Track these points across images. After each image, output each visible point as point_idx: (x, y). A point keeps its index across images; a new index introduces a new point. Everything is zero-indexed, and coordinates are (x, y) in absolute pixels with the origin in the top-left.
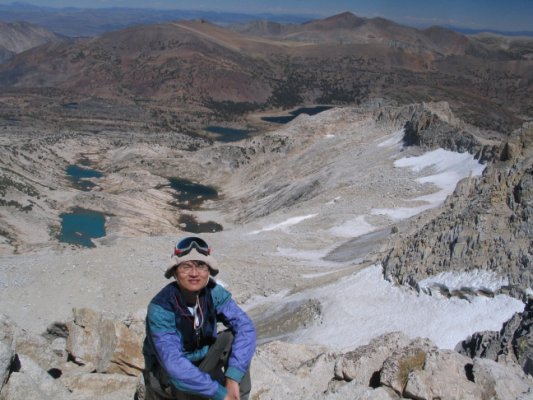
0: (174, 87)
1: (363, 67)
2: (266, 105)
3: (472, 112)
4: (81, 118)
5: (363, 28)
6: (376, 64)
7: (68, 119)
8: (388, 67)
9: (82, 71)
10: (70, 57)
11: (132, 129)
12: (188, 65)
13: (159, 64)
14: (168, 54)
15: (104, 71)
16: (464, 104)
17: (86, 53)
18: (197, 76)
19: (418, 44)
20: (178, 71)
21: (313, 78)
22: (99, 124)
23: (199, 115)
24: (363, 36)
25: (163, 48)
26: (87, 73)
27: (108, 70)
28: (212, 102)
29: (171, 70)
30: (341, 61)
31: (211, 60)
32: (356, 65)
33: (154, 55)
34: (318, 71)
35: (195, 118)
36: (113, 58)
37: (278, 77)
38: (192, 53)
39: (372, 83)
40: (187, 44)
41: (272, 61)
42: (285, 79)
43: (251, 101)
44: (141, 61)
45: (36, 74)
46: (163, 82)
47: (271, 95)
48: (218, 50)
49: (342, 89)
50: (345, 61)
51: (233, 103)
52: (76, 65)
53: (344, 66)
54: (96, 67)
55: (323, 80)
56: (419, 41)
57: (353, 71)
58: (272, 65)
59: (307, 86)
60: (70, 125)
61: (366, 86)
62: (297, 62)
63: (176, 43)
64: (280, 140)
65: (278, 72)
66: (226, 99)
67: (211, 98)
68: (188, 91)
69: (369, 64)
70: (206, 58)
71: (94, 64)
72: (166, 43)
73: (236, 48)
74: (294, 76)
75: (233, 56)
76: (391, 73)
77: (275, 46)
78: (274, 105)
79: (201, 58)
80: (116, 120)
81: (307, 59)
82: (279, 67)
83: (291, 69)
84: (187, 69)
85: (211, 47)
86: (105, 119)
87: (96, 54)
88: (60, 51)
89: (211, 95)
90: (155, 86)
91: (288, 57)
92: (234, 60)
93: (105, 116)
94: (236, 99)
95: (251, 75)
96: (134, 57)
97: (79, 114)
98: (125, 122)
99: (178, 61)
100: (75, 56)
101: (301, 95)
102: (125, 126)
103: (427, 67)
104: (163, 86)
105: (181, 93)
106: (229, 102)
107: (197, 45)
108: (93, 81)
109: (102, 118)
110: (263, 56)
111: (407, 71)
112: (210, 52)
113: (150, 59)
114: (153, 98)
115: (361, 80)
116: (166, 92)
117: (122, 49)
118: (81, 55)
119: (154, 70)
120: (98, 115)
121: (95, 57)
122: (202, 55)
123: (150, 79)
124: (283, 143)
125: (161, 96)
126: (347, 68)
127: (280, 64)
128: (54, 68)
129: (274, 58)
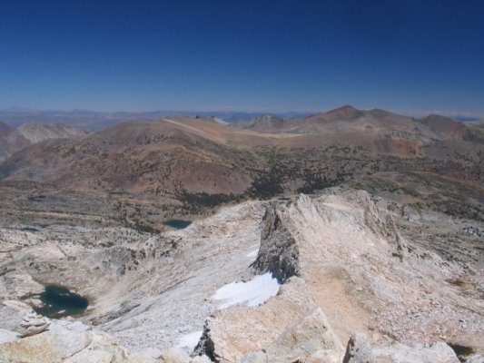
0: (151, 179)
1: (349, 156)
2: (242, 197)
3: (445, 199)
4: (39, 211)
5: (362, 119)
6: (362, 152)
7: (26, 213)
8: (374, 155)
9: (69, 165)
10: (62, 153)
11: (83, 223)
12: (168, 158)
13: (141, 157)
14: (152, 148)
15: (89, 165)
16: (437, 190)
17: (77, 148)
18: (174, 169)
19: (414, 132)
20: (158, 163)
21: (297, 168)
22: (52, 218)
23: (165, 208)
24: (360, 127)
25: (149, 142)
26: (72, 168)
27: (93, 164)
28: (186, 194)
29: (151, 163)
30: (327, 150)
31: (192, 152)
32: (341, 154)
33: (139, 148)
34: (302, 161)
35: (160, 211)
36: (101, 152)
37: (261, 168)
38: (174, 146)
39: (358, 171)
40: (171, 138)
41: (257, 152)
42: (268, 169)
43: (227, 193)
44: (126, 155)
45: (28, 168)
46: (141, 175)
47: (251, 186)
48: (201, 143)
49: (325, 178)
50: (332, 150)
51: (207, 195)
52: (66, 159)
53: (329, 155)
54: (83, 161)
55: (306, 170)
56: (416, 129)
57: (338, 159)
58: (256, 156)
59: (289, 176)
60: (22, 219)
61: (351, 174)
62: (281, 153)
63: (161, 138)
64: (172, 242)
65: (262, 164)
66: (201, 192)
67: (184, 191)
68: (163, 183)
69: (354, 152)
70: (187, 151)
71: (82, 158)
72: (152, 137)
73: (222, 141)
74: (277, 167)
75: (218, 148)
76: (377, 161)
77: (264, 138)
78: (251, 196)
79: (182, 150)
80: (71, 213)
81: (292, 150)
82: (263, 158)
83: (275, 160)
84: (167, 162)
85: (194, 140)
86: (62, 212)
87: (86, 149)
88: (56, 146)
89: (186, 187)
90: (133, 179)
91: (274, 147)
92: (216, 152)
93: (62, 209)
94: (211, 191)
95: (231, 166)
96: (120, 152)
97: (38, 208)
98: (80, 216)
99: (160, 154)
100: (67, 151)
101: (282, 185)
102: (77, 220)
103: (415, 153)
104: (141, 179)
105: (156, 186)
106: (204, 194)
107: (181, 138)
108: (76, 174)
109: (58, 212)
110: (249, 148)
111: (394, 158)
112: (194, 145)
113: (135, 153)
114: (129, 190)
115: (345, 169)
116: (142, 184)
117: (111, 144)
118: (73, 150)
119: (136, 163)
120: (57, 208)
121: (84, 152)
122: (184, 148)
123: (130, 172)
124: (174, 245)
125: (137, 189)
126: (332, 157)
127: (266, 155)
128: (46, 162)
129: (259, 149)
